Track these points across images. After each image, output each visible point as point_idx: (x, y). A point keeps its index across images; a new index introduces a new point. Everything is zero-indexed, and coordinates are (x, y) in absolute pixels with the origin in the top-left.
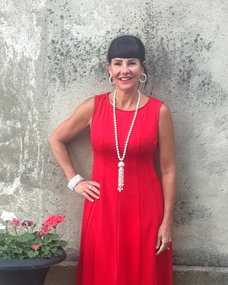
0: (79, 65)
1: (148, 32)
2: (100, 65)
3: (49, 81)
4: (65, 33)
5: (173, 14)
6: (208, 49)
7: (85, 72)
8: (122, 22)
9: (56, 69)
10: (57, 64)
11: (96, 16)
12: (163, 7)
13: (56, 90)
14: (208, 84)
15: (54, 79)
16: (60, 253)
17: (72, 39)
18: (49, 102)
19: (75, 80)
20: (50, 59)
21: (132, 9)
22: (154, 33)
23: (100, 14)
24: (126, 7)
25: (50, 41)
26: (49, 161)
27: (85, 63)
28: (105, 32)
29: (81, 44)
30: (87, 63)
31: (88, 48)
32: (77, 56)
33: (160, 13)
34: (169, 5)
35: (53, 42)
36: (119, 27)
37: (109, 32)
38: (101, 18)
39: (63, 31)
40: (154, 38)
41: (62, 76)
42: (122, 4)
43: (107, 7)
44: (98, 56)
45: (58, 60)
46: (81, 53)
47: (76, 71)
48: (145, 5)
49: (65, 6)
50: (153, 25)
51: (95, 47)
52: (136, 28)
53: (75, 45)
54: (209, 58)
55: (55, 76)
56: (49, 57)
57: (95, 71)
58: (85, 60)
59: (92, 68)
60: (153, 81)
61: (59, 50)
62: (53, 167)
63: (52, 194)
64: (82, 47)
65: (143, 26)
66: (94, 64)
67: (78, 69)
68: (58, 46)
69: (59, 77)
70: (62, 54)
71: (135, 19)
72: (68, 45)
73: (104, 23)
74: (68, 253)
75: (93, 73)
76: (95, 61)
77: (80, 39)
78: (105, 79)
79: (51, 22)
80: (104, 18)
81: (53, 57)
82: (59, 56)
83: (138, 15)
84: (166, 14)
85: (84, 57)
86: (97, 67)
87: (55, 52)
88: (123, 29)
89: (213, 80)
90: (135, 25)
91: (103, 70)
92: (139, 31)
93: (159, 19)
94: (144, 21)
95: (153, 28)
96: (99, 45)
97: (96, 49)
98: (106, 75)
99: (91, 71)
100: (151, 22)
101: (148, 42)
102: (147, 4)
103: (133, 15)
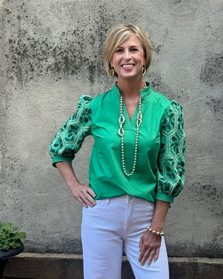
0: (36, 65)
1: (101, 34)
2: (56, 64)
3: (6, 79)
4: (22, 33)
5: (125, 17)
6: (158, 52)
7: (41, 71)
8: (77, 24)
9: (13, 67)
10: (15, 63)
11: (52, 17)
12: (115, 10)
13: (13, 88)
14: (158, 85)
15: (12, 78)
16: (19, 245)
17: (28, 39)
18: (7, 100)
19: (31, 78)
20: (8, 58)
21: (86, 12)
23: (56, 15)
24: (81, 9)
25: (7, 40)
26: (7, 156)
28: (60, 33)
29: (37, 44)
30: (43, 63)
31: (44, 48)
32: (34, 56)
33: (113, 16)
34: (121, 9)
35: (10, 41)
36: (74, 28)
37: (64, 33)
38: (56, 19)
39: (20, 31)
41: (19, 74)
42: (77, 7)
43: (63, 9)
44: (54, 56)
45: (16, 59)
46: (37, 52)
47: (33, 70)
49: (21, 6)
50: (106, 28)
51: (51, 48)
52: (91, 30)
53: (32, 45)
54: (158, 61)
55: (12, 74)
56: (6, 56)
57: (51, 70)
58: (42, 60)
59: (49, 67)
60: (107, 82)
61: (17, 49)
62: (11, 163)
63: (10, 188)
64: (38, 46)
65: (97, 28)
66: (51, 64)
67: (35, 68)
68: (16, 45)
69: (17, 76)
70: (19, 54)
71: (89, 21)
72: (25, 45)
73: (60, 25)
74: (25, 245)
75: (49, 72)
76: (51, 60)
77: (36, 39)
78: (60, 78)
79: (9, 21)
80: (59, 19)
81: (10, 56)
82: (16, 56)
84: (118, 18)
85: (40, 57)
86: (53, 67)
87: (13, 51)
88: (78, 30)
89: (162, 81)
90: (89, 27)
91: (59, 70)
92: (93, 33)
93: (112, 22)
94: (97, 23)
95: (106, 30)
96: (56, 45)
97: (52, 50)
98: (61, 74)
99: (47, 71)
100: (104, 25)
101: (101, 44)
102: (100, 7)
103: (87, 17)
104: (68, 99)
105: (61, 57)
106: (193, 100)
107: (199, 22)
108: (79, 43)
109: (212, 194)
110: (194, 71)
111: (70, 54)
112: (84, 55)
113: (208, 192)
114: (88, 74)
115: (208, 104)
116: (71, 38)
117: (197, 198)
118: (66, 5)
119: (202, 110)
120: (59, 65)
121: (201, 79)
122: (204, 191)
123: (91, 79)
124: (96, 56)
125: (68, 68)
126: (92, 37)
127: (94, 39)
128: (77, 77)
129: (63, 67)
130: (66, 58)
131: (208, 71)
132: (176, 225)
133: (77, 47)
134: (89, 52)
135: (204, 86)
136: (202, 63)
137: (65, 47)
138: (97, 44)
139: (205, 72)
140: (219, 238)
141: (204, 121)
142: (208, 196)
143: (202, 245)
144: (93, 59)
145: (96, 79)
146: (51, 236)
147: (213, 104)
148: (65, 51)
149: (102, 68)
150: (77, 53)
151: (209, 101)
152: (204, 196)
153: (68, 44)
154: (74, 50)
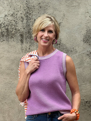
1: (27, 16)
5: (41, 7)
8: (13, 11)
12: (35, 3)
14: (59, 44)
21: (19, 4)
22: (31, 17)
23: (1, 6)
24: (16, 2)
28: (4, 16)
33: (34, 6)
36: (12, 13)
37: (6, 15)
40: (30, 19)
43: (5, 2)
44: (0, 28)
48: (25, 2)
52: (21, 14)
60: (31, 42)
65: (25, 13)
71: (20, 9)
73: (4, 11)
78: (4, 40)
80: (3, 7)
84: (37, 7)
88: (14, 14)
89: (62, 42)
90: (20, 12)
91: (3, 36)
92: (23, 15)
93: (33, 10)
94: (25, 10)
95: (30, 14)
96: (1, 22)
98: (4, 38)
100: (29, 11)
101: (27, 21)
102: (27, 1)
103: (19, 7)
104: (8, 52)
105: (4, 29)
106: (79, 53)
107: (82, 10)
108: (15, 21)
110: (79, 37)
111: (10, 27)
112: (17, 28)
113: (89, 105)
114: (20, 38)
115: (88, 55)
116: (10, 18)
117: (83, 108)
119: (85, 58)
120: (3, 33)
121: (84, 41)
122: (87, 104)
123: (22, 41)
124: (24, 28)
125: (8, 35)
126: (22, 17)
127: (23, 19)
128: (13, 40)
129: (5, 34)
130: (7, 29)
131: (87, 37)
133: (14, 23)
134: (20, 26)
135: (86, 45)
136: (84, 32)
137: (6, 23)
138: (25, 21)
139: (86, 37)
141: (85, 64)
142: (89, 107)
144: (23, 30)
145: (24, 41)
147: (90, 55)
148: (7, 25)
149: (28, 35)
150: (13, 27)
151: (88, 53)
152: (87, 107)
153: (8, 21)
154: (12, 25)
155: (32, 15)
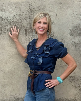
0: (3, 28)
1: (30, 16)
5: (40, 9)
7: (5, 31)
11: (9, 8)
12: (36, 6)
14: (53, 37)
19: (1, 34)
21: (24, 7)
22: (32, 16)
23: (11, 8)
24: (22, 6)
27: (5, 27)
28: (13, 15)
29: (3, 20)
31: (6, 21)
33: (35, 9)
34: (38, 6)
36: (19, 13)
37: (14, 15)
38: (11, 10)
40: (32, 18)
42: (20, 5)
43: (14, 5)
44: (10, 25)
46: (3, 23)
47: (2, 30)
51: (9, 21)
52: (25, 14)
53: (1, 20)
58: (5, 26)
59: (8, 29)
60: (32, 35)
64: (4, 21)
65: (28, 13)
66: (9, 28)
67: (2, 29)
71: (25, 11)
73: (13, 12)
75: (8, 31)
77: (3, 17)
80: (13, 9)
83: (26, 9)
84: (37, 9)
85: (5, 25)
88: (20, 14)
89: (54, 35)
90: (25, 13)
92: (27, 15)
93: (34, 11)
94: (28, 11)
95: (32, 14)
96: (11, 20)
97: (9, 22)
99: (8, 30)
100: (31, 12)
101: (30, 20)
102: (30, 5)
103: (24, 9)
105: (13, 25)
106: (67, 43)
107: (69, 12)
108: (21, 19)
109: (74, 79)
110: (67, 32)
111: (17, 24)
112: (23, 25)
113: (72, 79)
114: (24, 32)
116: (17, 17)
117: (68, 81)
118: (15, 4)
119: (70, 47)
121: (70, 34)
122: (71, 78)
123: (26, 34)
124: (28, 25)
126: (26, 17)
128: (20, 33)
131: (73, 31)
132: (60, 92)
134: (25, 23)
135: (72, 37)
136: (70, 28)
137: (15, 21)
138: (28, 20)
139: (72, 32)
140: (76, 97)
141: (71, 51)
142: (72, 80)
143: (70, 100)
144: (26, 26)
145: (28, 34)
146: (9, 97)
147: (74, 44)
148: (15, 23)
149: (30, 30)
150: (20, 24)
151: (73, 43)
152: (71, 80)
153: (16, 20)
154: (19, 22)
155: (34, 15)
